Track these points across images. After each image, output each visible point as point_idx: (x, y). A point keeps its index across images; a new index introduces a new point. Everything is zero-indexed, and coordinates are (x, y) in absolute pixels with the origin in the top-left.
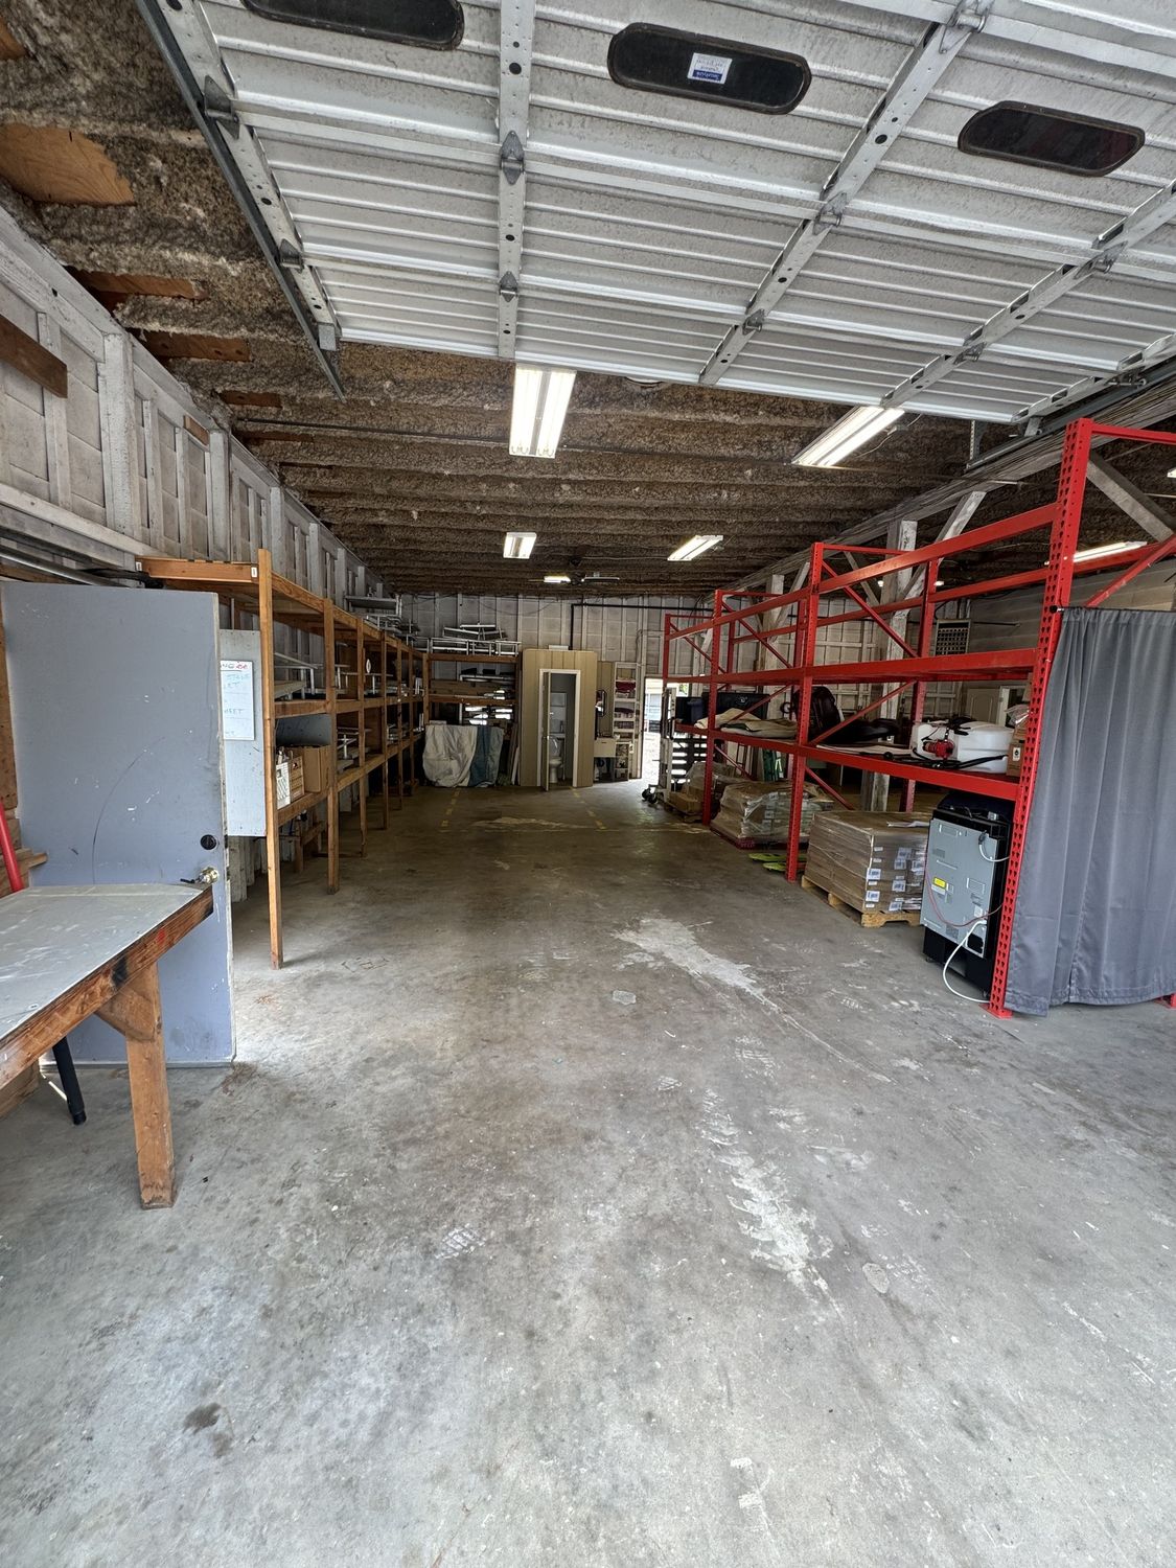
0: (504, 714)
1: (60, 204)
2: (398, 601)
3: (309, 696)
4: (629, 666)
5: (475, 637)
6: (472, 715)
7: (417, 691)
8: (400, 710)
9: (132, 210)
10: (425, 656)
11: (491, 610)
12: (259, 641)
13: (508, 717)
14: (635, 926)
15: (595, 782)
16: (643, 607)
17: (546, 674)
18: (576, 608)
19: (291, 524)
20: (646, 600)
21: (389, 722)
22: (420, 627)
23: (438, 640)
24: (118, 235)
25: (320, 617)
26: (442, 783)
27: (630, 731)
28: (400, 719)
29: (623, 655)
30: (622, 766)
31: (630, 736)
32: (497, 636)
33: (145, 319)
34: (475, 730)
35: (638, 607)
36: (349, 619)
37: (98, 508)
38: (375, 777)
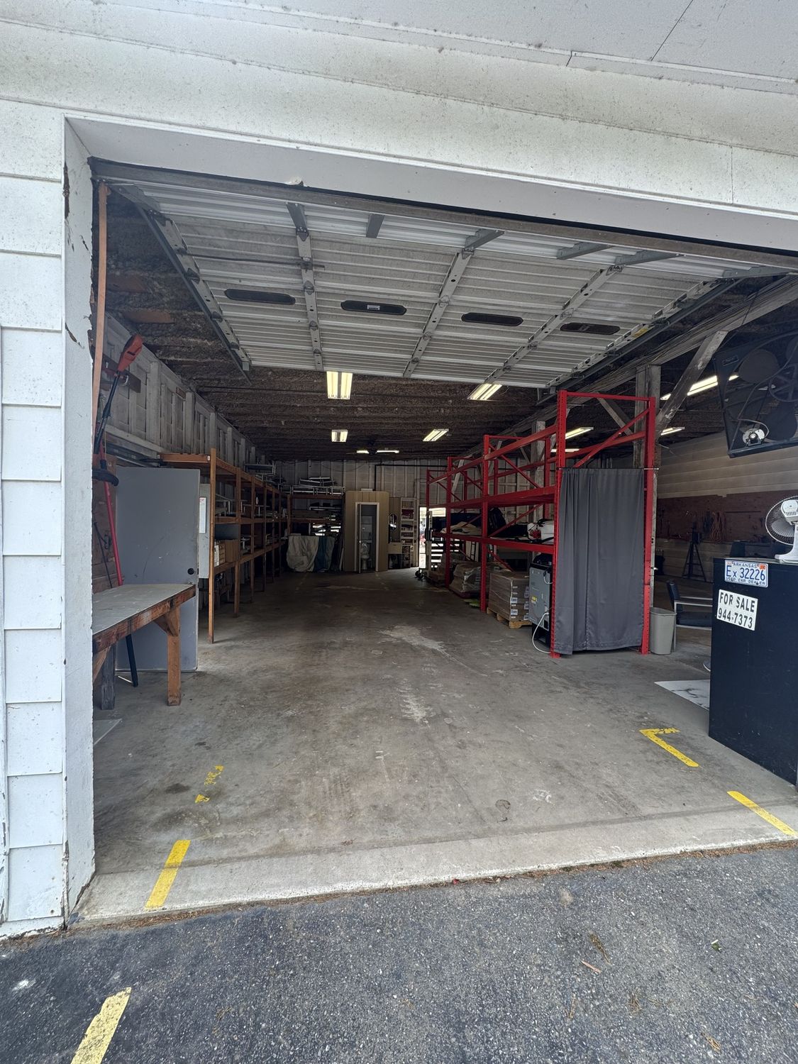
0: (336, 529)
1: (146, 324)
2: (274, 466)
3: (227, 515)
4: (410, 500)
5: (318, 484)
6: (317, 531)
7: (284, 515)
8: (273, 525)
9: (172, 325)
10: (289, 496)
11: (330, 469)
12: (210, 489)
13: (337, 531)
14: (391, 628)
15: (389, 569)
16: (417, 466)
17: (359, 505)
18: (377, 467)
19: (219, 429)
20: (418, 462)
21: (267, 533)
22: (286, 480)
23: (296, 487)
24: (166, 333)
25: (234, 476)
26: (297, 570)
27: (411, 538)
28: (273, 531)
29: (406, 493)
30: (407, 559)
31: (411, 541)
32: (331, 484)
33: (168, 356)
34: (317, 539)
35: (414, 466)
36: (248, 477)
37: (143, 432)
38: (258, 561)
